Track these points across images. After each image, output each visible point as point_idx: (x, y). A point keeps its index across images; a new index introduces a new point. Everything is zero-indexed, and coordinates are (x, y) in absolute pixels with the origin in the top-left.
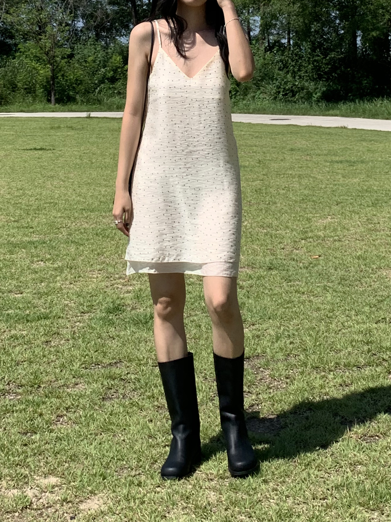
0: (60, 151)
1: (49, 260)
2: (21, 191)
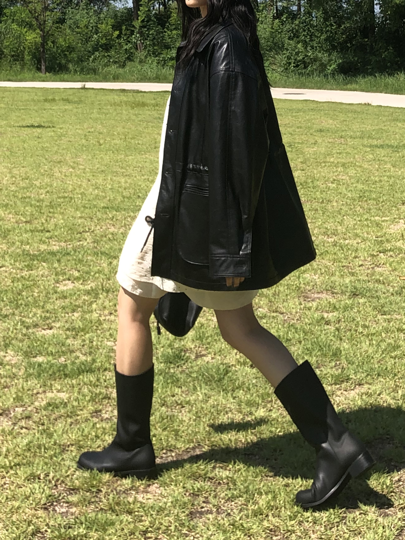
0: (61, 128)
1: (77, 279)
2: (27, 181)
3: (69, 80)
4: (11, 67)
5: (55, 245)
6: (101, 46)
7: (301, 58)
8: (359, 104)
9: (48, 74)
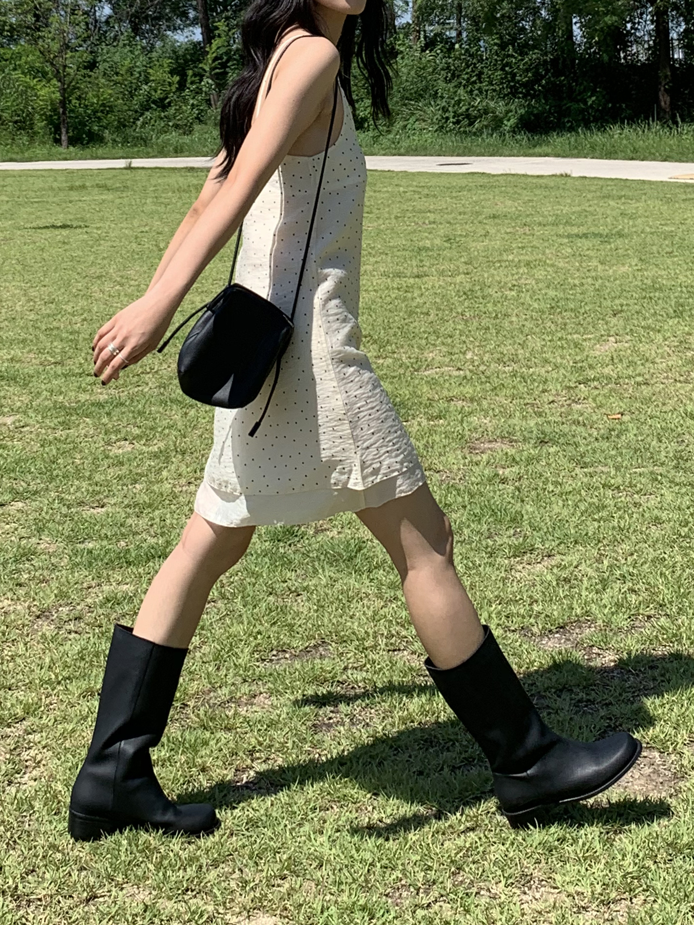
0: (98, 228)
1: (138, 438)
2: (53, 306)
3: (105, 156)
4: (13, 139)
5: (101, 394)
6: (154, 102)
7: (464, 108)
8: (553, 175)
9: (71, 148)
